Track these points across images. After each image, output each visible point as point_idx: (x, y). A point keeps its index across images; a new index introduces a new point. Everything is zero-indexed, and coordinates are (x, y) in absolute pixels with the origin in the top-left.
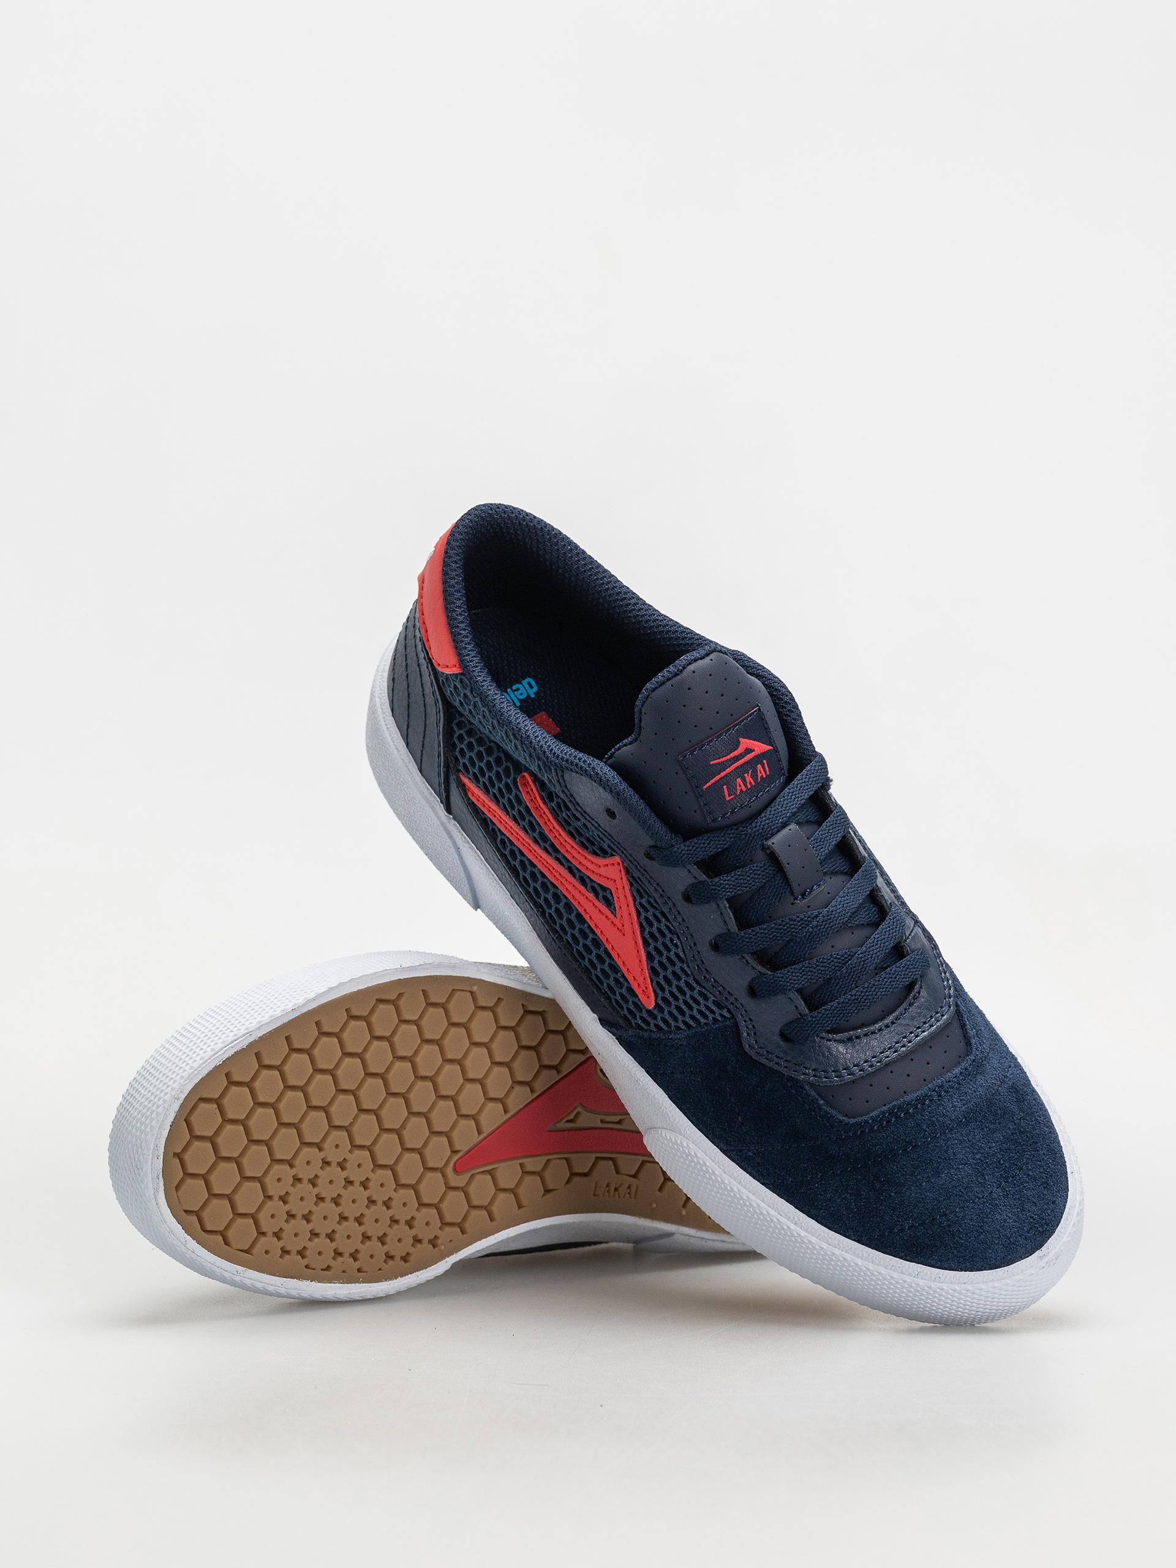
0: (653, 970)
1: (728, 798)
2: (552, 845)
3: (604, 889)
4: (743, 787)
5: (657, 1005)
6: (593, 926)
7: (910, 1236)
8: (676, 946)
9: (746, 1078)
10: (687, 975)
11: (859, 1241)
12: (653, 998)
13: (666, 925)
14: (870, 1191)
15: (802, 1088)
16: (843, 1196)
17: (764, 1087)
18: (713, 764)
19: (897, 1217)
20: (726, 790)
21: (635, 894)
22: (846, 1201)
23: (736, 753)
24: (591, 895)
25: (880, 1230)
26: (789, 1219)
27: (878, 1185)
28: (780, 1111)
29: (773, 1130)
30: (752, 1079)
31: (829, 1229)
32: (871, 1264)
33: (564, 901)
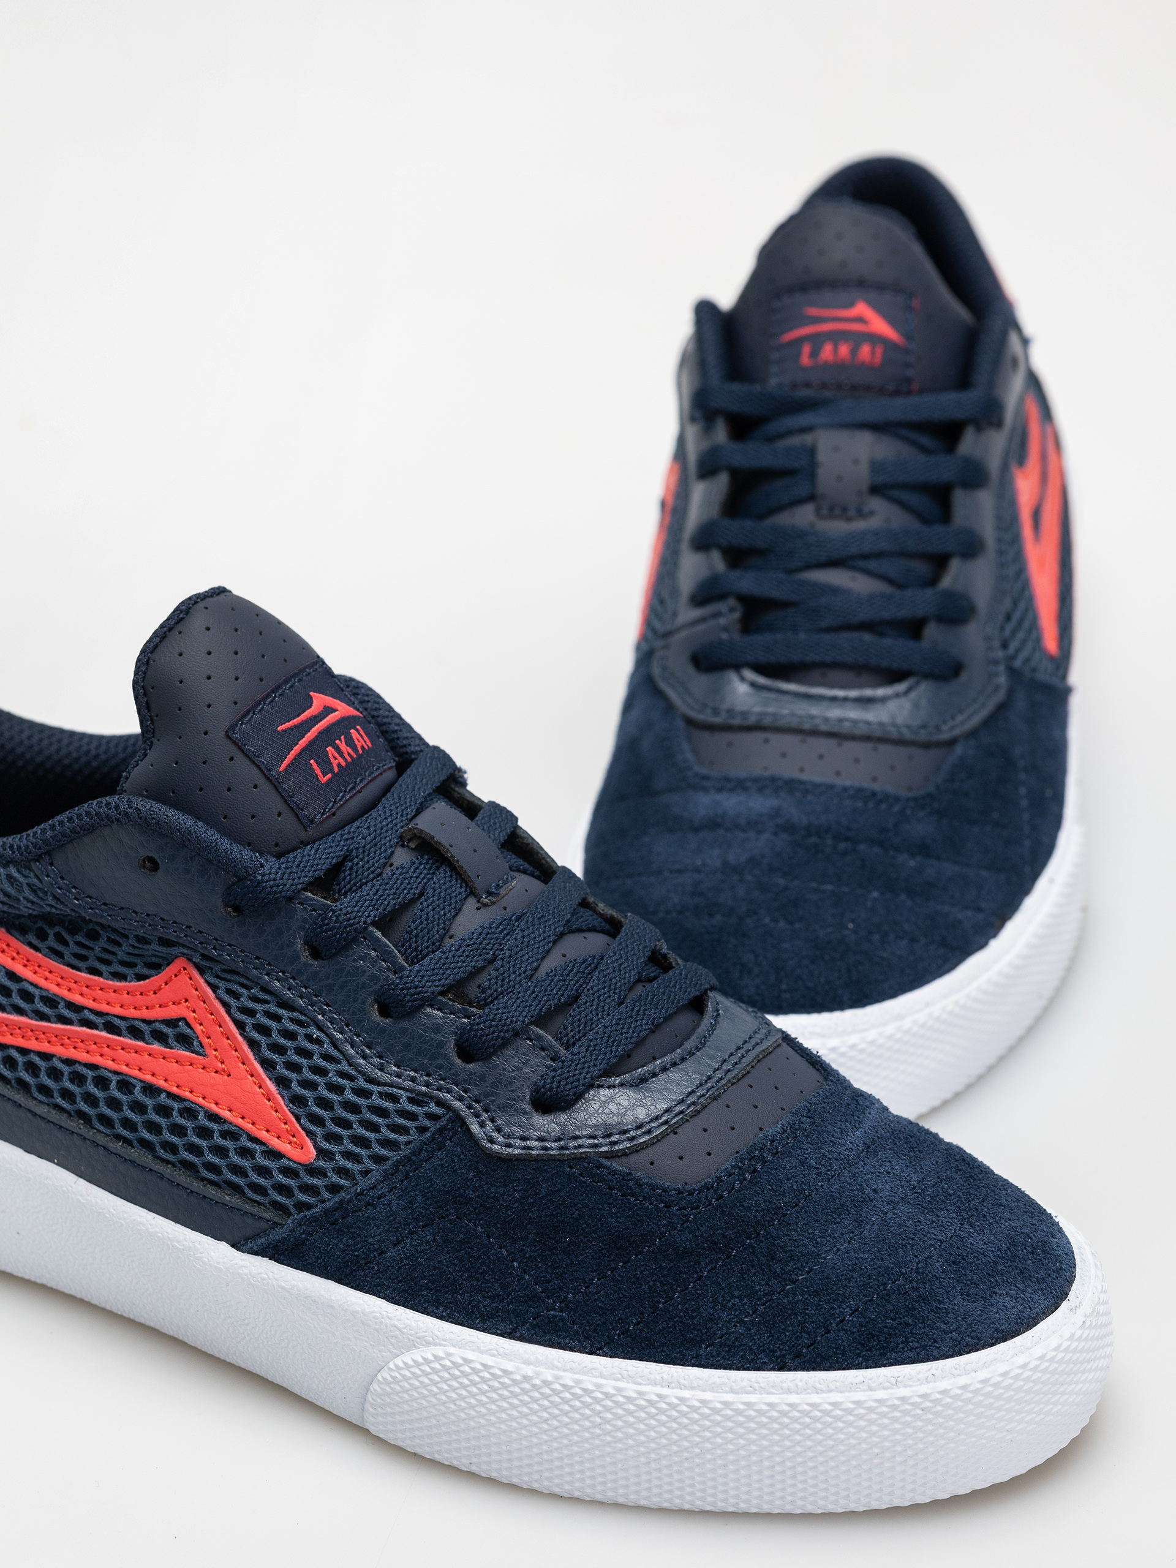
0: (297, 1101)
1: (324, 780)
2: (70, 1005)
3: (172, 1023)
4: (341, 760)
5: (322, 1153)
6: (174, 1090)
7: (861, 1325)
8: (318, 1042)
9: (503, 1195)
10: (351, 1078)
11: (781, 1368)
12: (310, 1145)
13: (292, 1020)
14: (770, 1280)
15: (599, 1166)
16: (730, 1305)
17: (537, 1194)
18: (283, 731)
19: (828, 1302)
20: (315, 766)
21: (227, 998)
22: (735, 1310)
23: (308, 713)
24: (156, 1046)
25: (808, 1333)
26: (656, 1384)
27: (777, 1267)
28: (577, 1220)
29: (576, 1256)
30: (515, 1190)
31: (725, 1368)
32: (815, 1395)
33: (115, 1079)
